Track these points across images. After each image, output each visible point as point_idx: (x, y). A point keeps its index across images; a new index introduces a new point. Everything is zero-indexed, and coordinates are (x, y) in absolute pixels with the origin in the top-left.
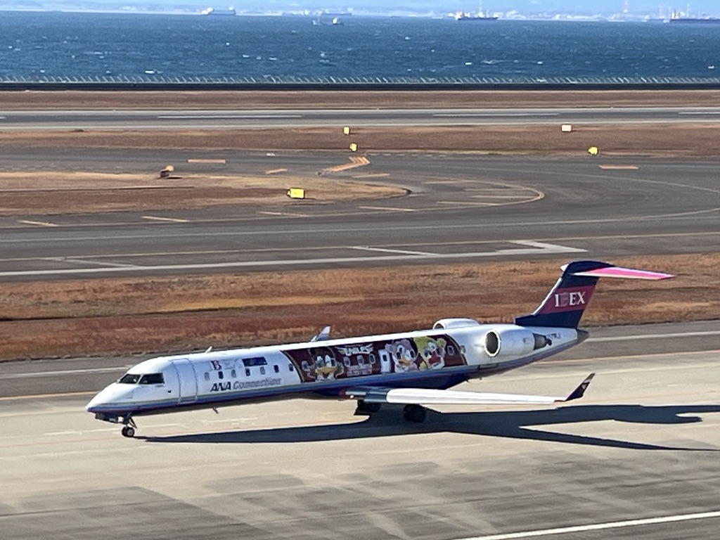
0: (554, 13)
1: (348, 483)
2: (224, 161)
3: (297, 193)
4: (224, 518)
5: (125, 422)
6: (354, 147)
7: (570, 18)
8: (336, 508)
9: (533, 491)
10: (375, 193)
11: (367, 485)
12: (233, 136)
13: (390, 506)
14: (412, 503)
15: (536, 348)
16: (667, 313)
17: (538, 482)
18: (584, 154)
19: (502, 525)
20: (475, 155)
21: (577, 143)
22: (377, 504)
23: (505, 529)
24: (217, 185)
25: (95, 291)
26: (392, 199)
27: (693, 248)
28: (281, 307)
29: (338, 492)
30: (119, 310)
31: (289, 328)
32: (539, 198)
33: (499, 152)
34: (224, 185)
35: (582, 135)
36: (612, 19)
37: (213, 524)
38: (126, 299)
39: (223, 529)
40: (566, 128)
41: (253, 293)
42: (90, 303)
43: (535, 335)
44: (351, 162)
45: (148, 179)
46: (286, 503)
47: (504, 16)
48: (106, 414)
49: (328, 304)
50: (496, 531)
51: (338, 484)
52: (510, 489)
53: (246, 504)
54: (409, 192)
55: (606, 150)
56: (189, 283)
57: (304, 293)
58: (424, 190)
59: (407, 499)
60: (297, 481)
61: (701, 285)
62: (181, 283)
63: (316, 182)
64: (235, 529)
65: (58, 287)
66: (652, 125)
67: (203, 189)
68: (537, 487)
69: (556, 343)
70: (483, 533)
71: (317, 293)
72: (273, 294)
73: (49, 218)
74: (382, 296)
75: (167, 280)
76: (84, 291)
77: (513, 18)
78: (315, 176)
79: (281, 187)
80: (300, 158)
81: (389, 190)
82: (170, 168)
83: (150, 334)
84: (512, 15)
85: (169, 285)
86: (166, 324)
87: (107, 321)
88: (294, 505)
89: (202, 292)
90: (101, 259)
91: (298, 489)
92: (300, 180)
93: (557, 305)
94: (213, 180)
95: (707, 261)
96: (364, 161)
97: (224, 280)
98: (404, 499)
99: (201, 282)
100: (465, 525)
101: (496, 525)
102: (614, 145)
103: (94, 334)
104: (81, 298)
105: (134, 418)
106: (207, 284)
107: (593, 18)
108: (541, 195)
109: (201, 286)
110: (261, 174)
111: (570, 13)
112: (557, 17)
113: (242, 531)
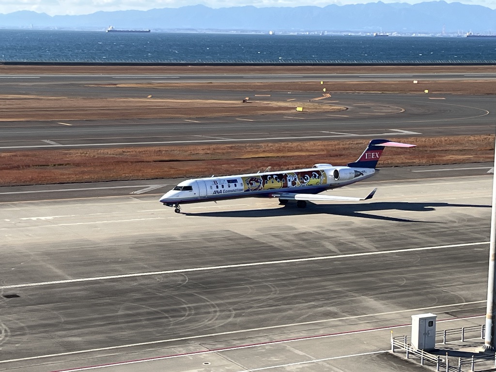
0: (413, 34)
1: (315, 230)
2: (270, 96)
3: (300, 109)
4: (263, 243)
5: (176, 207)
6: (324, 90)
7: (419, 35)
8: (310, 240)
9: (393, 234)
10: (333, 109)
11: (323, 230)
12: (274, 85)
13: (333, 239)
14: (341, 238)
15: (355, 177)
16: (454, 160)
17: (396, 230)
18: (422, 93)
19: (379, 248)
20: (376, 93)
21: (420, 88)
22: (327, 238)
23: (381, 249)
24: (267, 105)
25: (214, 149)
26: (340, 111)
27: (467, 133)
28: (291, 156)
29: (311, 233)
30: (224, 157)
31: (293, 165)
32: (402, 111)
33: (386, 92)
34: (270, 105)
35: (422, 85)
36: (438, 35)
37: (259, 246)
38: (228, 153)
39: (263, 248)
40: (415, 82)
41: (279, 151)
42: (212, 154)
43: (356, 171)
44: (323, 96)
45: (238, 103)
46: (290, 238)
47: (391, 35)
48: (168, 203)
49: (311, 155)
50: (377, 250)
51: (311, 230)
52: (384, 233)
53: (273, 238)
54: (347, 109)
55: (432, 91)
56: (253, 146)
57: (301, 150)
58: (354, 108)
59: (340, 237)
60: (295, 229)
61: (470, 148)
62: (249, 146)
63: (308, 104)
64: (268, 248)
65: (199, 147)
66: (452, 81)
67: (261, 107)
68: (395, 232)
69: (365, 175)
70: (371, 251)
71: (307, 150)
72: (289, 151)
73: (197, 119)
74: (334, 152)
75: (244, 145)
76: (209, 149)
77: (395, 35)
78: (308, 102)
79: (294, 106)
80: (302, 94)
81: (339, 108)
82: (247, 98)
83: (236, 167)
84: (395, 34)
85: (245, 147)
86: (243, 163)
87: (219, 162)
88: (292, 238)
89: (259, 150)
90: (217, 136)
91: (295, 232)
92: (302, 103)
93: (366, 158)
94: (265, 103)
95: (472, 138)
96: (329, 95)
97: (268, 145)
98: (339, 236)
99: (258, 146)
100: (364, 247)
101: (377, 248)
102: (436, 89)
103: (213, 167)
104: (209, 152)
105: (180, 205)
106: (261, 147)
107: (430, 35)
108: (403, 110)
109: (258, 147)
110: (285, 101)
111: (420, 33)
112: (414, 35)
113: (271, 249)
